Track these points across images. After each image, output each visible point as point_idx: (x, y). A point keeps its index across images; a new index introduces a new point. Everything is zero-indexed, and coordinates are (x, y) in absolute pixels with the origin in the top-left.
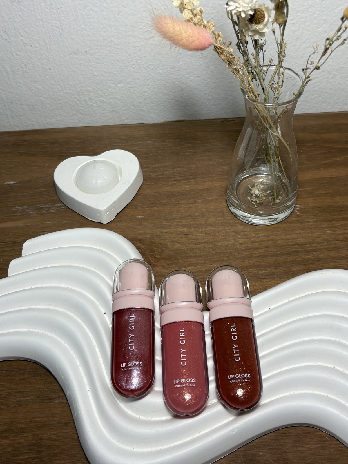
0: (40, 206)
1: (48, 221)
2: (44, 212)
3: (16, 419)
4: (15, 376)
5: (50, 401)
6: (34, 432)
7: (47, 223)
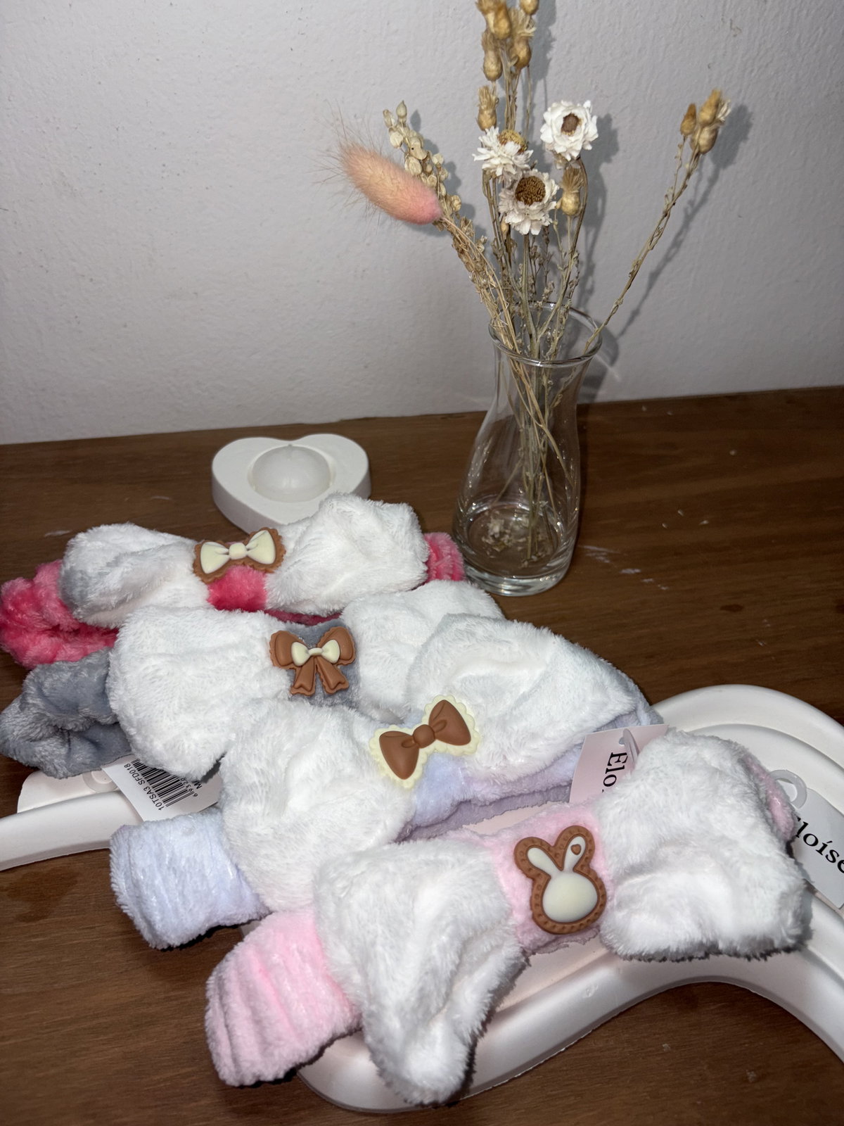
3: (132, 997)
6: (176, 1021)
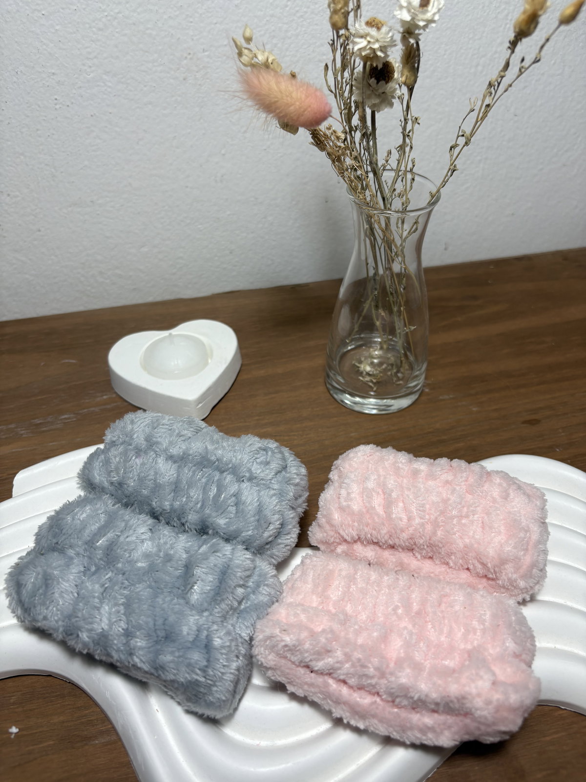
0: (38, 421)
1: (52, 442)
2: (45, 429)
4: (15, 706)
5: (85, 742)
7: (51, 444)
